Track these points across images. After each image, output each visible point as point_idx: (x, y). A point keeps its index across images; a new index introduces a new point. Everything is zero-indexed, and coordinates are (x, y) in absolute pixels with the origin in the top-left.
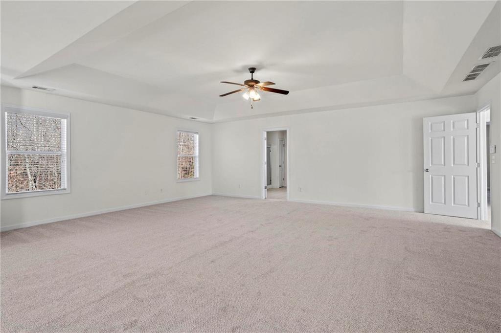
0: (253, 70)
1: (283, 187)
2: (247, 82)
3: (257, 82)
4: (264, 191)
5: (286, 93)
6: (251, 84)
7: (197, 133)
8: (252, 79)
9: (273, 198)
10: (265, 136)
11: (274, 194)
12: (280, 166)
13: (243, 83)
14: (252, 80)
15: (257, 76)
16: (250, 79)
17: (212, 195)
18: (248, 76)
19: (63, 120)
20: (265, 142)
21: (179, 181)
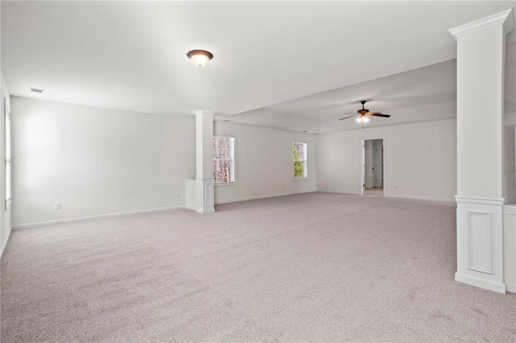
0: (363, 102)
1: (375, 187)
2: (360, 111)
3: (367, 111)
4: (362, 188)
5: (388, 116)
6: (363, 112)
7: (306, 142)
8: (363, 108)
9: (370, 194)
10: (364, 144)
11: (369, 192)
12: (373, 169)
13: (357, 112)
14: (363, 110)
15: (367, 106)
16: (362, 109)
17: (316, 192)
18: (360, 106)
19: (231, 138)
20: (364, 148)
21: (294, 179)
